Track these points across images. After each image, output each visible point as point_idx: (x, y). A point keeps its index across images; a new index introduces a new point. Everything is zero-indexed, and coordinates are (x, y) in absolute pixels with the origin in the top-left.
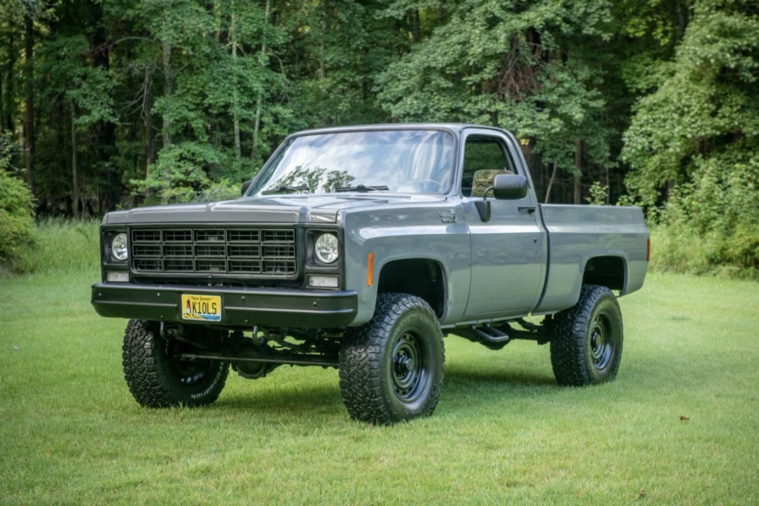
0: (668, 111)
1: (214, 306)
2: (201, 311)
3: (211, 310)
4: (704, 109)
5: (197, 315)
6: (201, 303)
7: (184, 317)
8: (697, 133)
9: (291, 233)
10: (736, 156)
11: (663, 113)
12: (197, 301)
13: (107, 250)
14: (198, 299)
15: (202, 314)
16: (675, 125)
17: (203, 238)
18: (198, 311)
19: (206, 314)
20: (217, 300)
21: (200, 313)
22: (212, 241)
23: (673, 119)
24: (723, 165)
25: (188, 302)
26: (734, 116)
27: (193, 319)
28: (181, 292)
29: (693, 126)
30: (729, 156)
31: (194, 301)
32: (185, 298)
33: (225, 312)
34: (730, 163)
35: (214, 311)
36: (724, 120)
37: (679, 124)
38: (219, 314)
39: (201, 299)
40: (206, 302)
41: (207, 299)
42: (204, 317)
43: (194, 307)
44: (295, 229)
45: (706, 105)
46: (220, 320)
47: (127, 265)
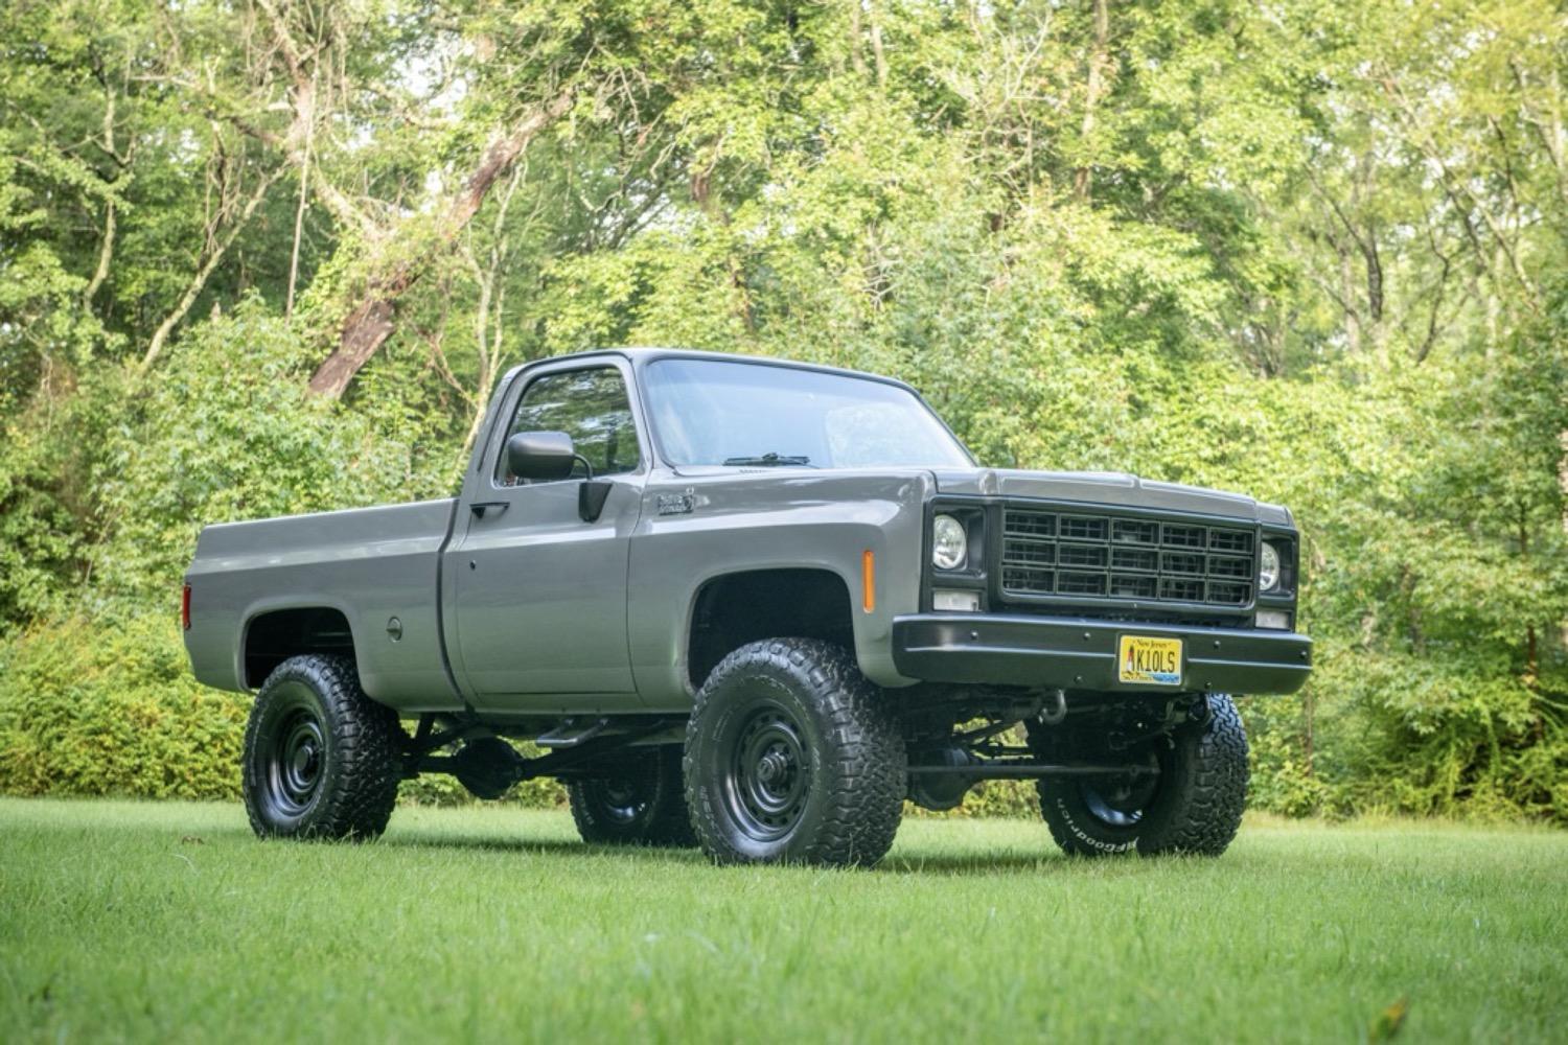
1: (1171, 658)
2: (1151, 666)
3: (1166, 665)
5: (1144, 674)
6: (1152, 651)
7: (1122, 678)
12: (1146, 649)
14: (1147, 644)
15: (1153, 672)
17: (1119, 535)
18: (1145, 666)
19: (1159, 672)
20: (1176, 645)
21: (1148, 670)
25: (1132, 650)
27: (1138, 681)
28: (1121, 633)
31: (1141, 648)
32: (1126, 642)
33: (1186, 667)
35: (1171, 667)
38: (1178, 672)
39: (1153, 644)
40: (1159, 649)
41: (1161, 645)
42: (1155, 678)
43: (1139, 660)
44: (1255, 532)
46: (1178, 683)
47: (981, 578)
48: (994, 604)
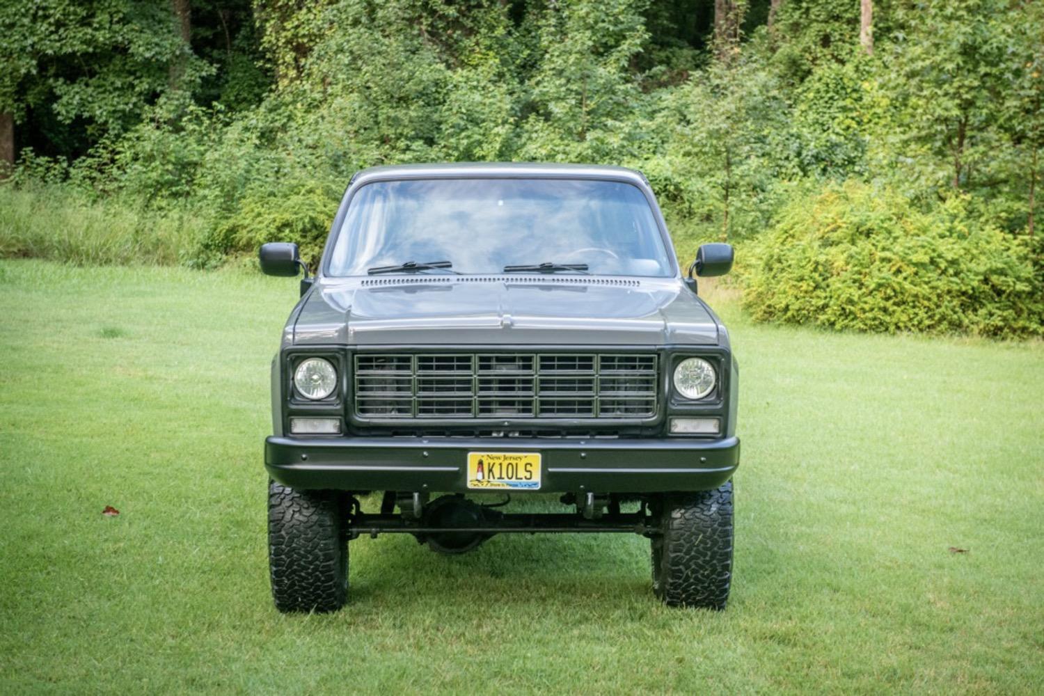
0: (15, 15)
1: (529, 468)
2: (504, 475)
3: (522, 474)
4: (69, 14)
5: (496, 481)
6: (505, 464)
7: (470, 486)
8: (61, 48)
9: (651, 360)
10: (113, 83)
11: (8, 16)
12: (497, 462)
13: (291, 385)
14: (499, 458)
15: (506, 479)
16: (27, 34)
17: (489, 367)
18: (497, 475)
19: (514, 479)
20: (536, 459)
21: (501, 478)
22: (504, 371)
23: (23, 26)
24: (94, 94)
25: (481, 463)
26: (116, 27)
27: (489, 487)
28: (467, 450)
29: (53, 37)
30: (102, 82)
31: (492, 462)
32: (473, 458)
33: (546, 476)
34: (104, 92)
35: (528, 475)
36: (102, 32)
37: (33, 33)
38: (537, 478)
39: (505, 458)
40: (514, 462)
41: (516, 459)
42: (509, 484)
43: (490, 470)
44: (659, 355)
45: (72, 9)
46: (539, 487)
47: (338, 407)
48: (350, 429)
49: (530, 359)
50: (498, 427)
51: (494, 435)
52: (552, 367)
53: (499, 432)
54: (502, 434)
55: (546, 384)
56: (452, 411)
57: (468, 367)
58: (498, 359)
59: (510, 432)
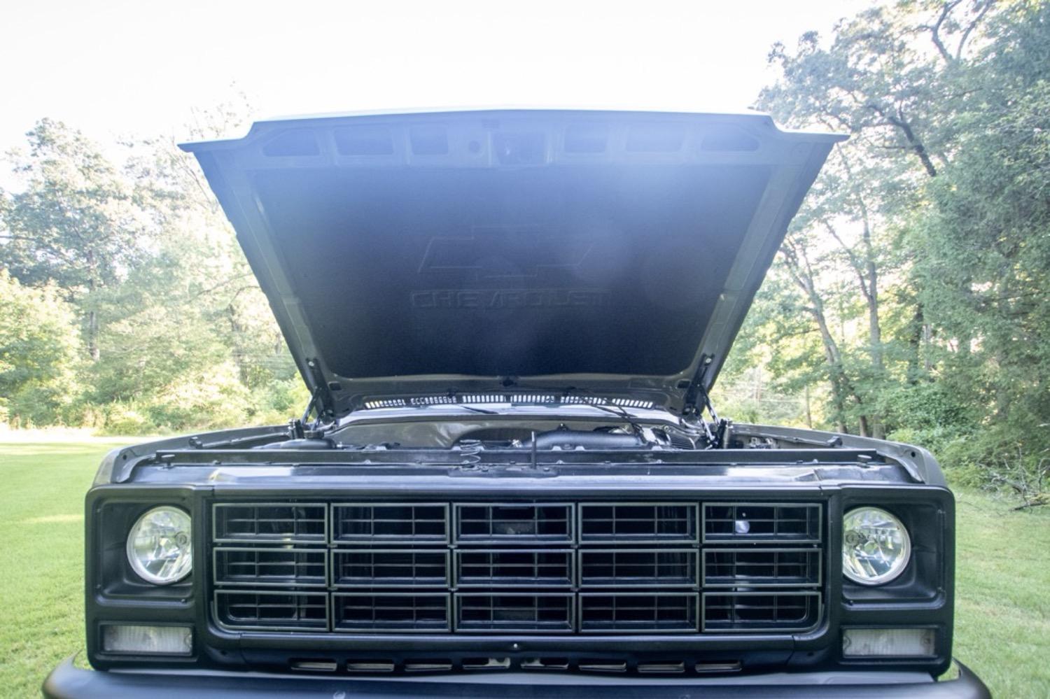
13: (107, 556)
17: (483, 529)
44: (825, 504)
47: (189, 605)
49: (561, 512)
50: (501, 650)
51: (493, 663)
52: (606, 528)
53: (501, 660)
54: (507, 664)
55: (595, 565)
56: (408, 615)
57: (439, 529)
58: (498, 513)
59: (523, 660)
